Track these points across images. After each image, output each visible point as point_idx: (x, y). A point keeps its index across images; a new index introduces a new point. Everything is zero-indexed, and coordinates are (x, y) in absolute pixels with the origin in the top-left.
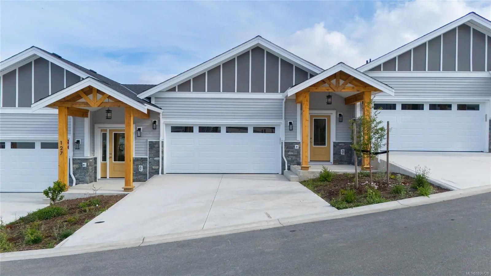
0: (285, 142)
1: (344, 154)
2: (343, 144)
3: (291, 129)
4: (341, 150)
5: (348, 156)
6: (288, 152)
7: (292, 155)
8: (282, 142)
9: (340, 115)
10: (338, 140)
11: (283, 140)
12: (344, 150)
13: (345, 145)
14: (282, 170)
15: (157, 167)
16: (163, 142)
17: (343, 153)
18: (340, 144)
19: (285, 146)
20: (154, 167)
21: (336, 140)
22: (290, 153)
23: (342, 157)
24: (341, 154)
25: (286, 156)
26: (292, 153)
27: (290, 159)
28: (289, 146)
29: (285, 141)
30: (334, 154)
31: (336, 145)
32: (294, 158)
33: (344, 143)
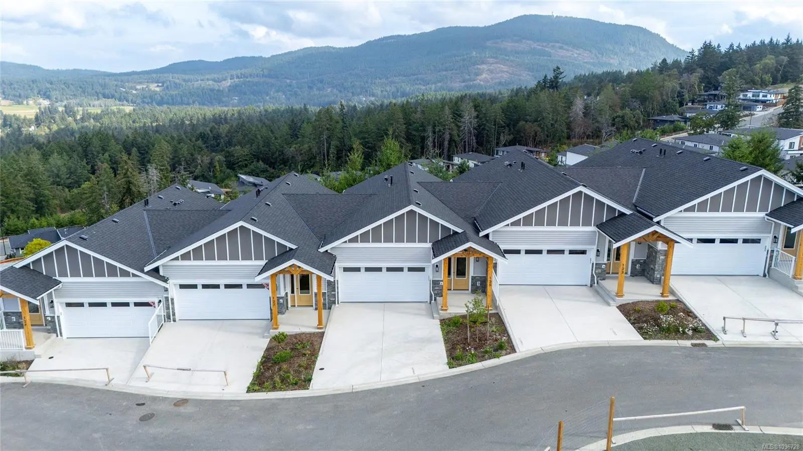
0: (432, 280)
1: (481, 286)
2: (479, 278)
3: (437, 270)
4: (478, 282)
5: (484, 288)
6: (435, 287)
7: (438, 289)
8: (430, 280)
10: (476, 274)
11: (431, 278)
12: (481, 283)
13: (483, 279)
14: (430, 300)
15: (334, 299)
16: (337, 281)
18: (476, 278)
19: (432, 283)
20: (331, 299)
21: (474, 274)
22: (436, 288)
23: (478, 287)
24: (479, 285)
25: (433, 290)
26: (438, 288)
27: (436, 292)
28: (435, 283)
30: (472, 285)
31: (473, 278)
32: (439, 292)
33: (482, 277)
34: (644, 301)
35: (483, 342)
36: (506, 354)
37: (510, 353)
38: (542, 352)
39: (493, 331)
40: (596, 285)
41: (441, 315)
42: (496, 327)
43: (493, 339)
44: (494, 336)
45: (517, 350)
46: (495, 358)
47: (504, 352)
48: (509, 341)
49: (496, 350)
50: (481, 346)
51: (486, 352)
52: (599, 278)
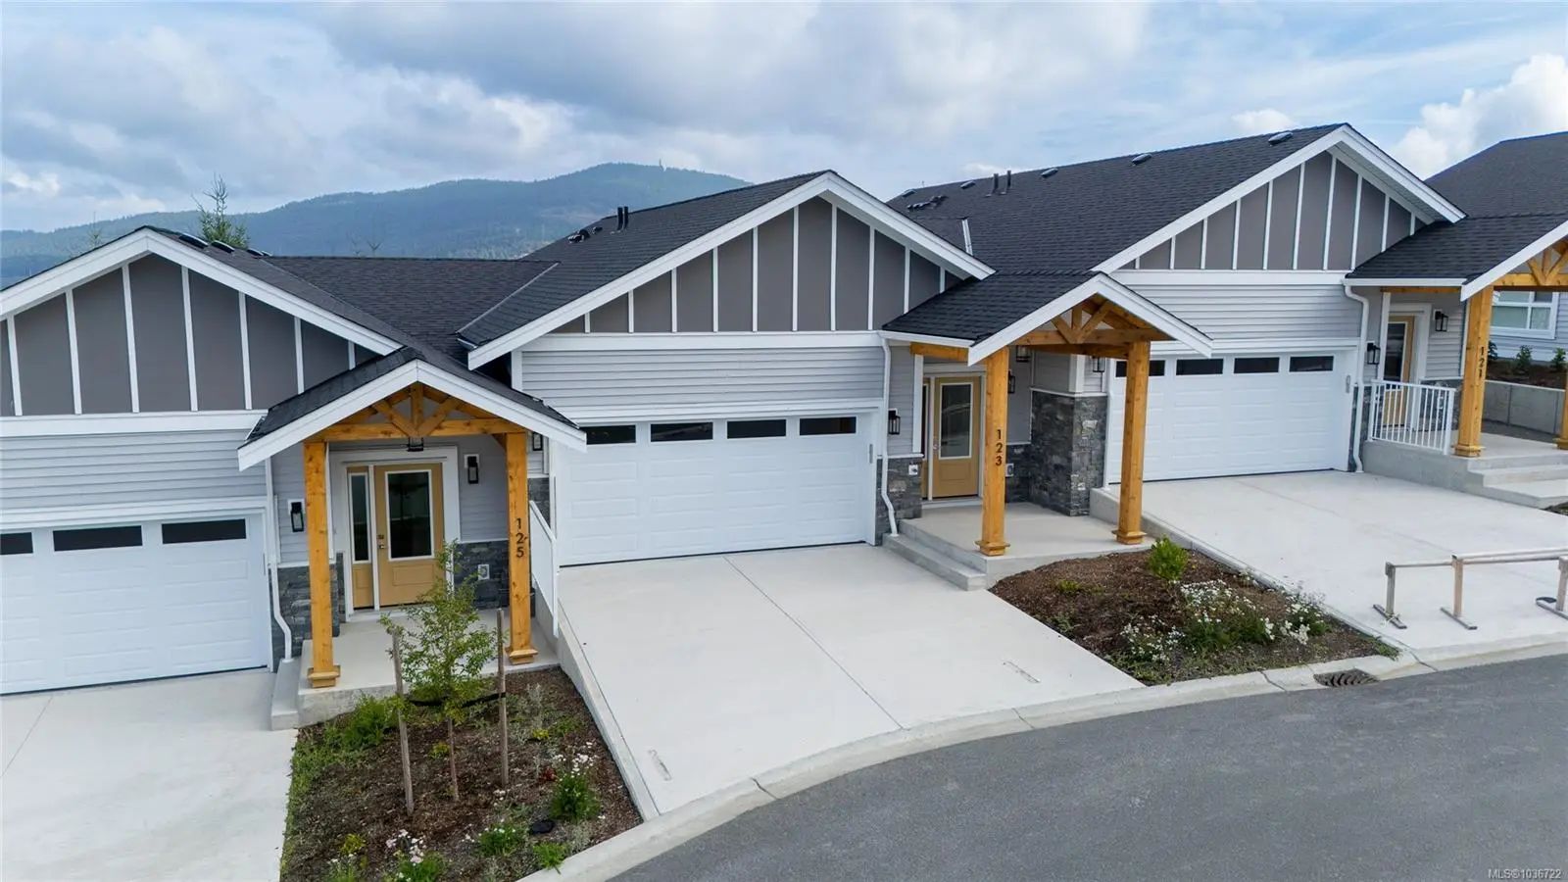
0: (279, 570)
1: (488, 577)
2: (484, 549)
3: (298, 525)
4: (479, 567)
5: (500, 582)
6: (292, 598)
8: (270, 571)
9: (472, 462)
11: (274, 561)
12: (487, 566)
13: (492, 550)
14: (274, 658)
17: (485, 575)
18: (475, 550)
19: (279, 580)
21: (461, 537)
24: (480, 578)
25: (286, 613)
27: (303, 619)
28: (293, 582)
29: (280, 567)
31: (460, 552)
33: (488, 544)
34: (1074, 562)
35: (483, 797)
36: (595, 840)
37: (612, 831)
38: (765, 799)
39: (533, 740)
40: (894, 534)
41: (306, 705)
42: (546, 721)
43: (531, 775)
44: (537, 759)
45: (645, 810)
46: (537, 869)
47: (581, 831)
48: (608, 769)
49: (543, 828)
50: (469, 818)
51: (494, 845)
52: (901, 513)
